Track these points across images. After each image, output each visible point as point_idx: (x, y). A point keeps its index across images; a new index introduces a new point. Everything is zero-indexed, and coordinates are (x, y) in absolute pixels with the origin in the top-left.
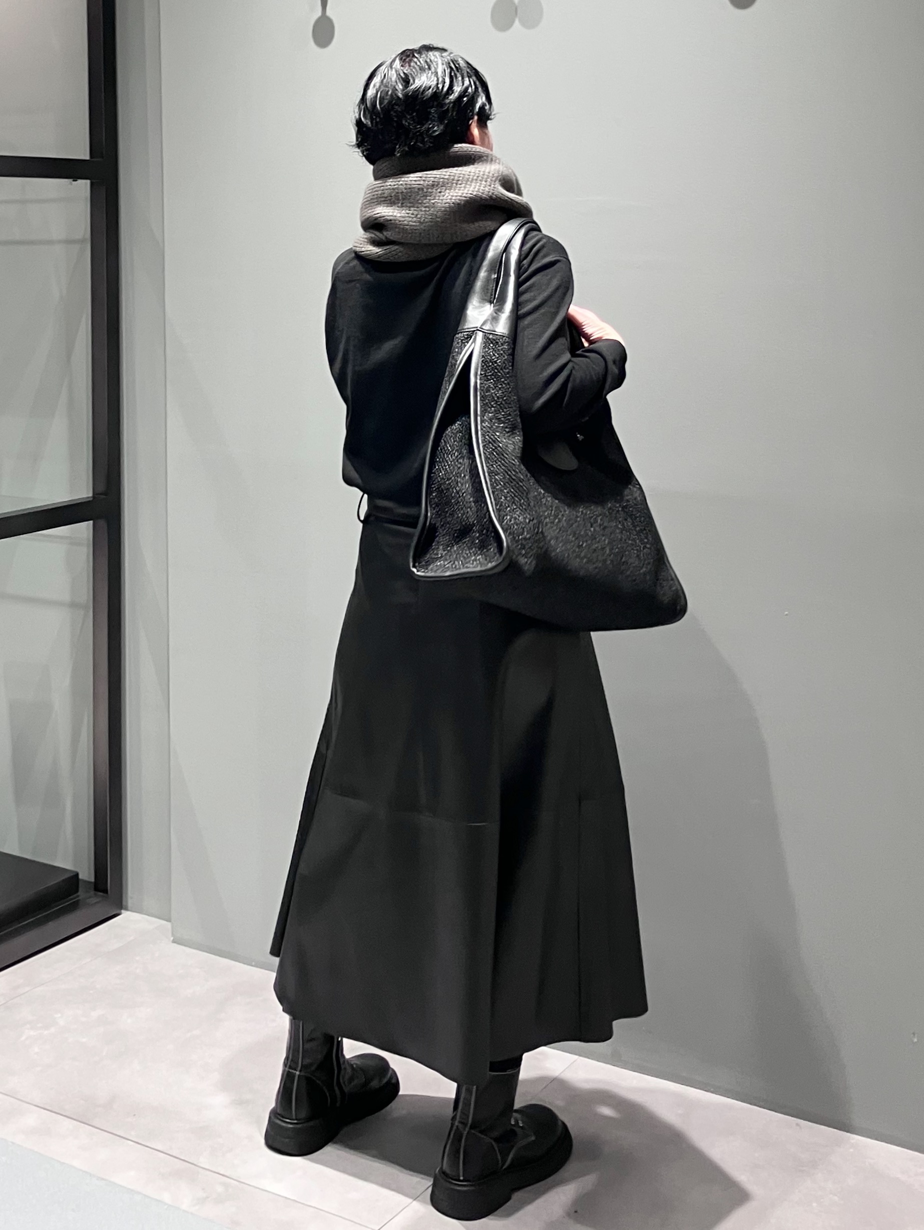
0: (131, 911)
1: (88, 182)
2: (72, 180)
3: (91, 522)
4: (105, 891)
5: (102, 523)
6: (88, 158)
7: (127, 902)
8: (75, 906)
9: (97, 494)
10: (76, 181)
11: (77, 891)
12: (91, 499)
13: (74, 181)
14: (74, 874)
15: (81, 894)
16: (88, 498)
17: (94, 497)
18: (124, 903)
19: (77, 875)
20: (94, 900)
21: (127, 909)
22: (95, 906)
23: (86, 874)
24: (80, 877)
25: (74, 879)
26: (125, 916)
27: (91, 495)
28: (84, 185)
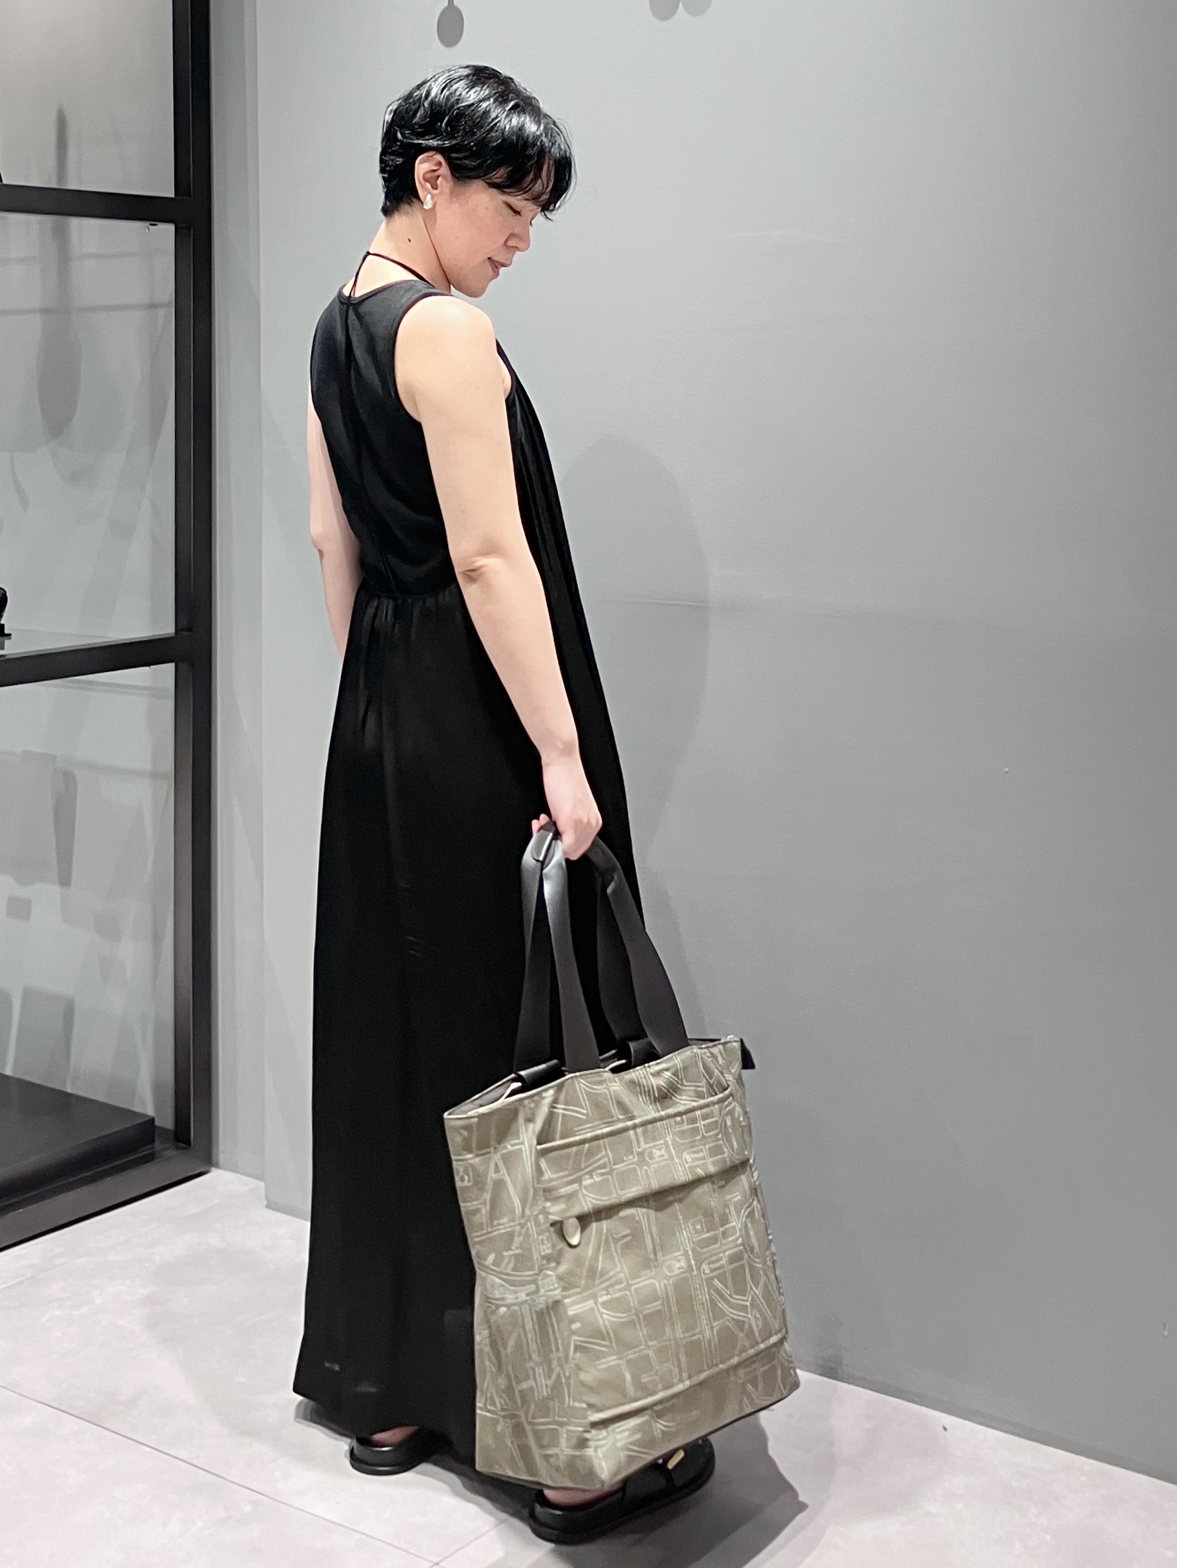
0: (223, 1169)
1: (171, 228)
2: (149, 223)
3: (173, 664)
4: (188, 1143)
5: (184, 667)
6: (173, 196)
7: (217, 1157)
8: (150, 1158)
9: (182, 630)
10: (154, 225)
11: (153, 1141)
12: (174, 635)
13: (151, 225)
14: (148, 1119)
15: (157, 1145)
16: (172, 633)
17: (176, 633)
18: (214, 1158)
19: (152, 1120)
20: (173, 1153)
21: (217, 1166)
22: (174, 1161)
23: (166, 1121)
24: (157, 1123)
25: (148, 1127)
26: (214, 1176)
27: (174, 631)
28: (167, 231)
